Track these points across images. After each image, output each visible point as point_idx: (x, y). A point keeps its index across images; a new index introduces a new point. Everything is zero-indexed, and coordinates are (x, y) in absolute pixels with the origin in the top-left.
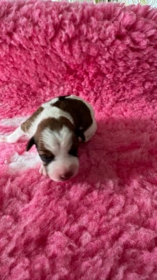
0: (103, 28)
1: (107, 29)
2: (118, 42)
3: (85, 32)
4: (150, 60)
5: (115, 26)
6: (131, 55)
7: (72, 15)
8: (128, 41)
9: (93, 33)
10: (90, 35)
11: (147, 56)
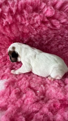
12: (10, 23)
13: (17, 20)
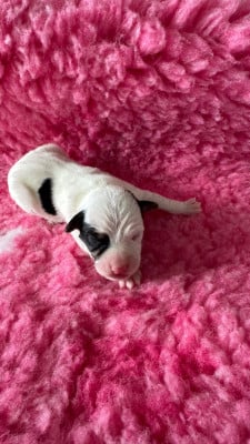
0: (98, 59)
1: (106, 61)
2: (133, 82)
3: (61, 66)
4: (203, 111)
5: (122, 54)
6: (163, 103)
7: (33, 34)
8: (152, 80)
9: (75, 69)
10: (71, 73)
11: (196, 105)
12: (33, 76)
13: (53, 67)
